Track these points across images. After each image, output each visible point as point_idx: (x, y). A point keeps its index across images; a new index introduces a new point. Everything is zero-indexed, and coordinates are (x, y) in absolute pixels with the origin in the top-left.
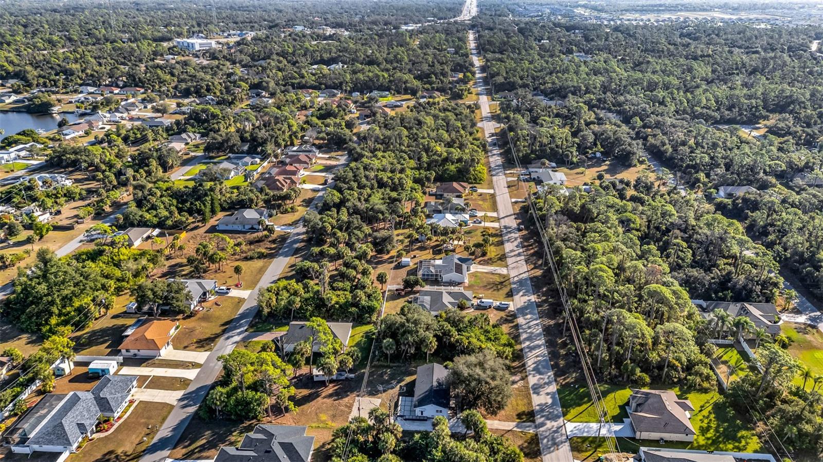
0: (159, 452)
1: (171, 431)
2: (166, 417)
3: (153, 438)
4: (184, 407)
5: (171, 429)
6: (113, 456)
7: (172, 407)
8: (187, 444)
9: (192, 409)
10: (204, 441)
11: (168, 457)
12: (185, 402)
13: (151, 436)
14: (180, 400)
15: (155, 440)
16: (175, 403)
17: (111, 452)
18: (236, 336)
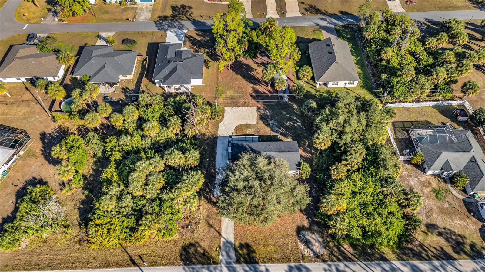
0: (193, 26)
1: (212, 25)
3: (205, 20)
6: (188, 10)
10: (199, 39)
11: (189, 30)
13: (207, 18)
18: (326, 22)
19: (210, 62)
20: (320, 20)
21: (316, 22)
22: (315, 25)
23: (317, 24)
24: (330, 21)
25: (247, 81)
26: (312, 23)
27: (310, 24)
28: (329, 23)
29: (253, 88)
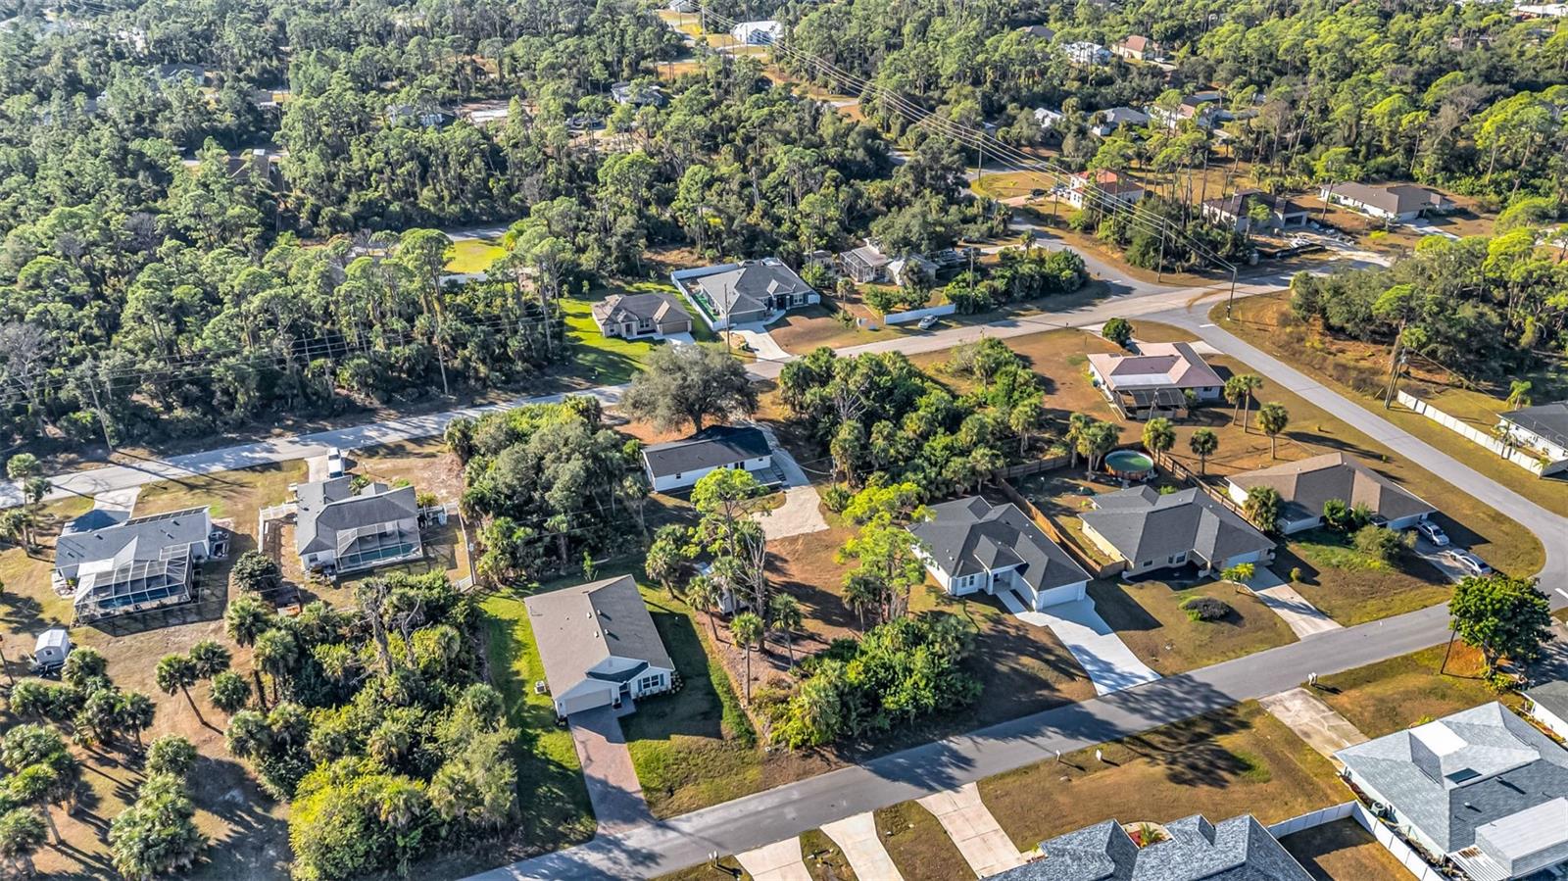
0: (1100, 716)
1: (1043, 735)
2: (1015, 772)
3: (1082, 751)
4: (964, 762)
5: (1039, 740)
6: (1178, 768)
7: (981, 785)
8: (1045, 692)
9: (961, 744)
10: (1025, 660)
11: (1095, 696)
12: (952, 771)
13: (1080, 759)
14: (951, 784)
15: (1083, 743)
16: (970, 789)
17: (1176, 778)
18: (631, 844)
19: (938, 604)
20: (657, 849)
21: (671, 834)
22: (672, 822)
23: (661, 824)
24: (616, 853)
25: (813, 588)
26: (686, 827)
27: (689, 820)
28: (617, 843)
29: (785, 575)
